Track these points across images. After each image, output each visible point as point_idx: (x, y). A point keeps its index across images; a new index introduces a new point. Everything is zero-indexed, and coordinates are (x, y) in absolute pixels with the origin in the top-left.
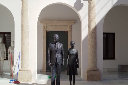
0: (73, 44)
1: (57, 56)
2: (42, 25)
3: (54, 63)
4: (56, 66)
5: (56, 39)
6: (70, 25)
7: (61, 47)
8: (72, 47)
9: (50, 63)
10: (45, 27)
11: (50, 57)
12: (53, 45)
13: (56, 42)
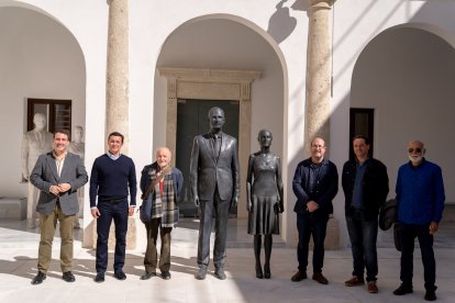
0: (269, 139)
1: (220, 176)
2: (164, 80)
3: (210, 197)
4: (215, 205)
5: (216, 122)
6: (248, 82)
7: (229, 146)
8: (265, 149)
9: (197, 197)
10: (173, 88)
11: (196, 177)
12: (207, 141)
13: (217, 130)
